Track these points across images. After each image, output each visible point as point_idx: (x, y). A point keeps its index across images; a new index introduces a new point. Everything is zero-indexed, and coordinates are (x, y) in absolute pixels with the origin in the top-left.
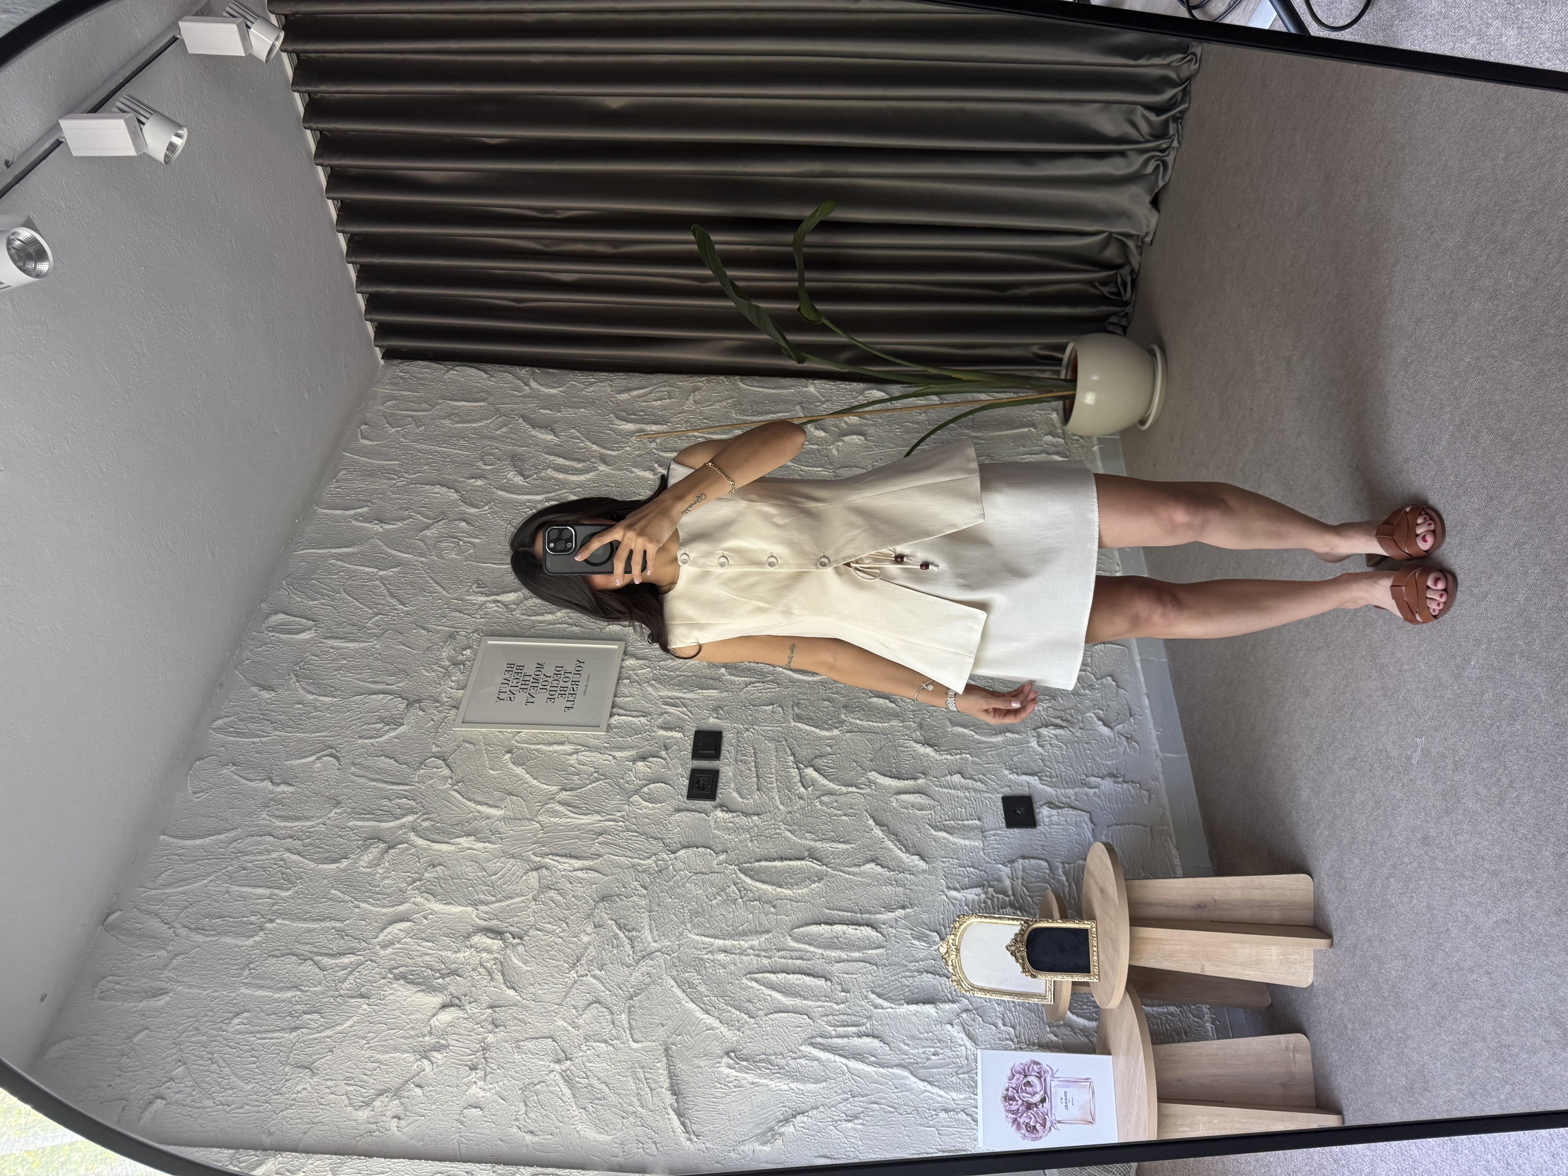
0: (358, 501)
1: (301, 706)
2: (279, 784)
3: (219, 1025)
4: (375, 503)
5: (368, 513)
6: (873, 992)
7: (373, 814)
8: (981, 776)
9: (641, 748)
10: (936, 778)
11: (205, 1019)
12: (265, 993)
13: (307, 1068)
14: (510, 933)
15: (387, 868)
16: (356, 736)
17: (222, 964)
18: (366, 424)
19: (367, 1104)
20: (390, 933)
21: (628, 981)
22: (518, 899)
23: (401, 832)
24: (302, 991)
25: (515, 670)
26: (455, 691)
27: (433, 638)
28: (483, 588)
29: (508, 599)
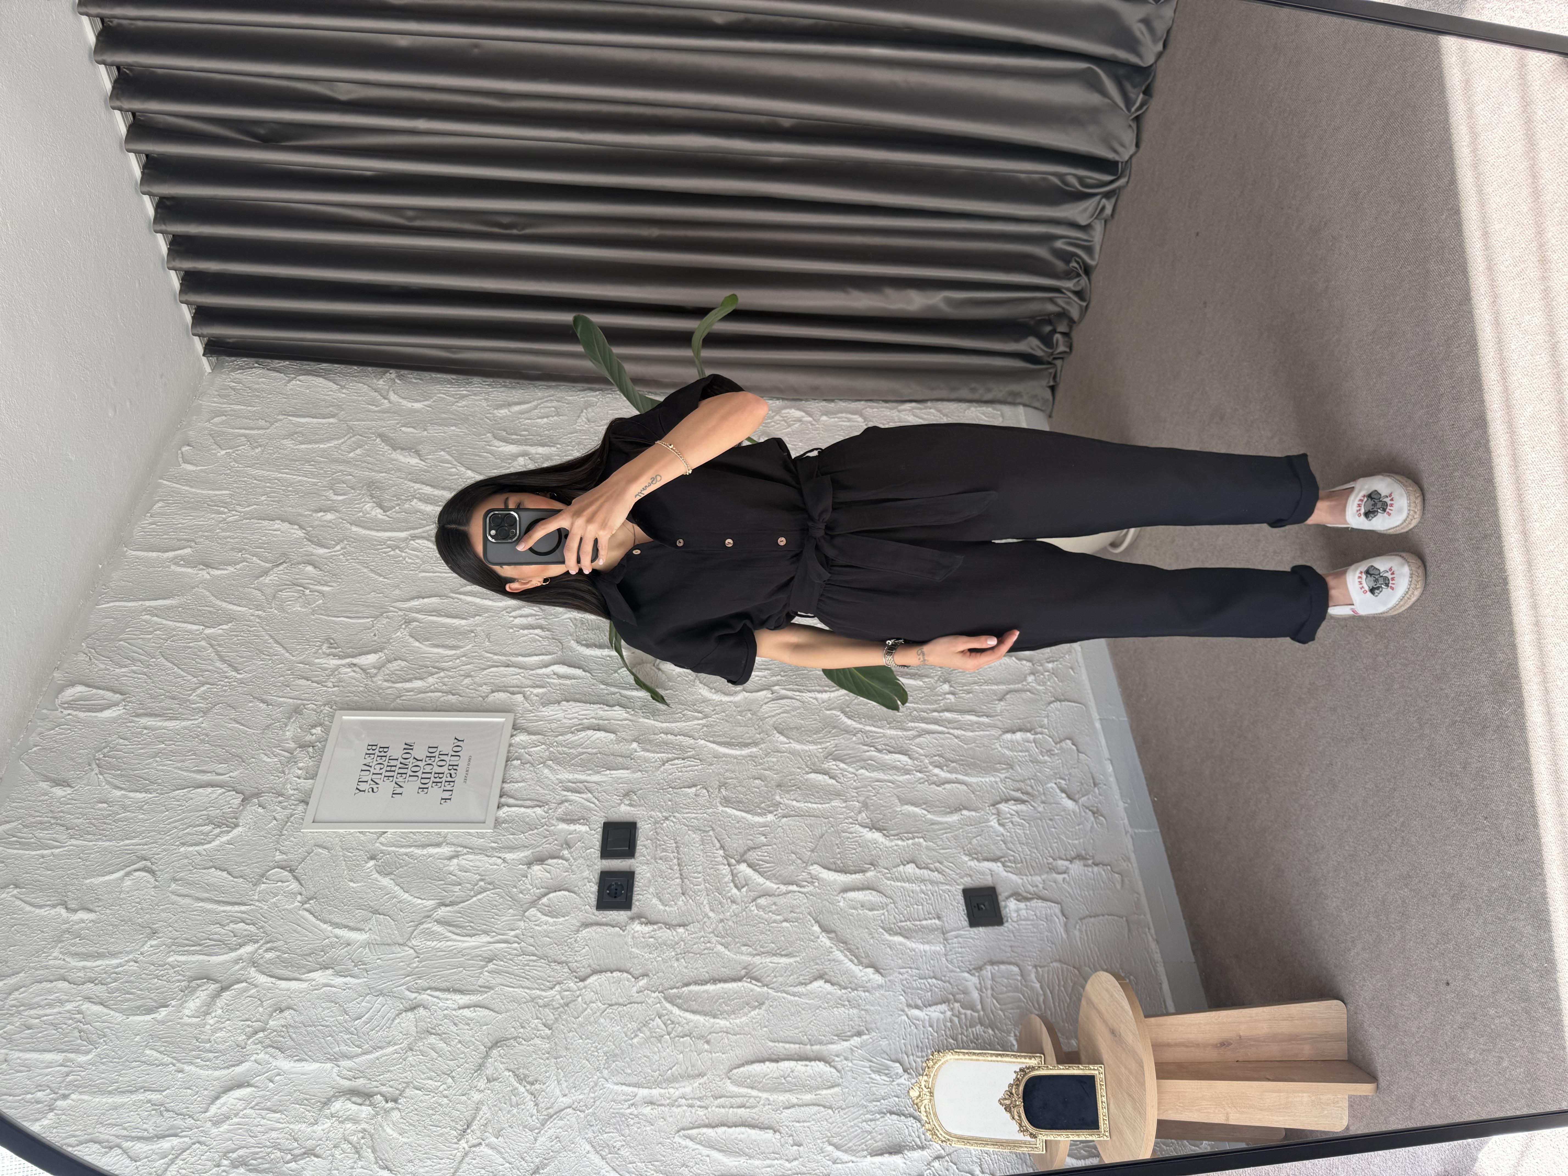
0: (178, 540)
1: (105, 805)
2: (76, 910)
4: (200, 543)
5: (191, 556)
6: (831, 1144)
7: (199, 945)
8: (937, 865)
9: (538, 847)
10: (886, 869)
14: (382, 1095)
15: (220, 1017)
16: (178, 843)
18: (188, 445)
20: (224, 1104)
21: (533, 1148)
22: (391, 1049)
23: (237, 967)
25: (377, 753)
26: (302, 780)
27: (274, 713)
28: (336, 648)
29: (366, 662)
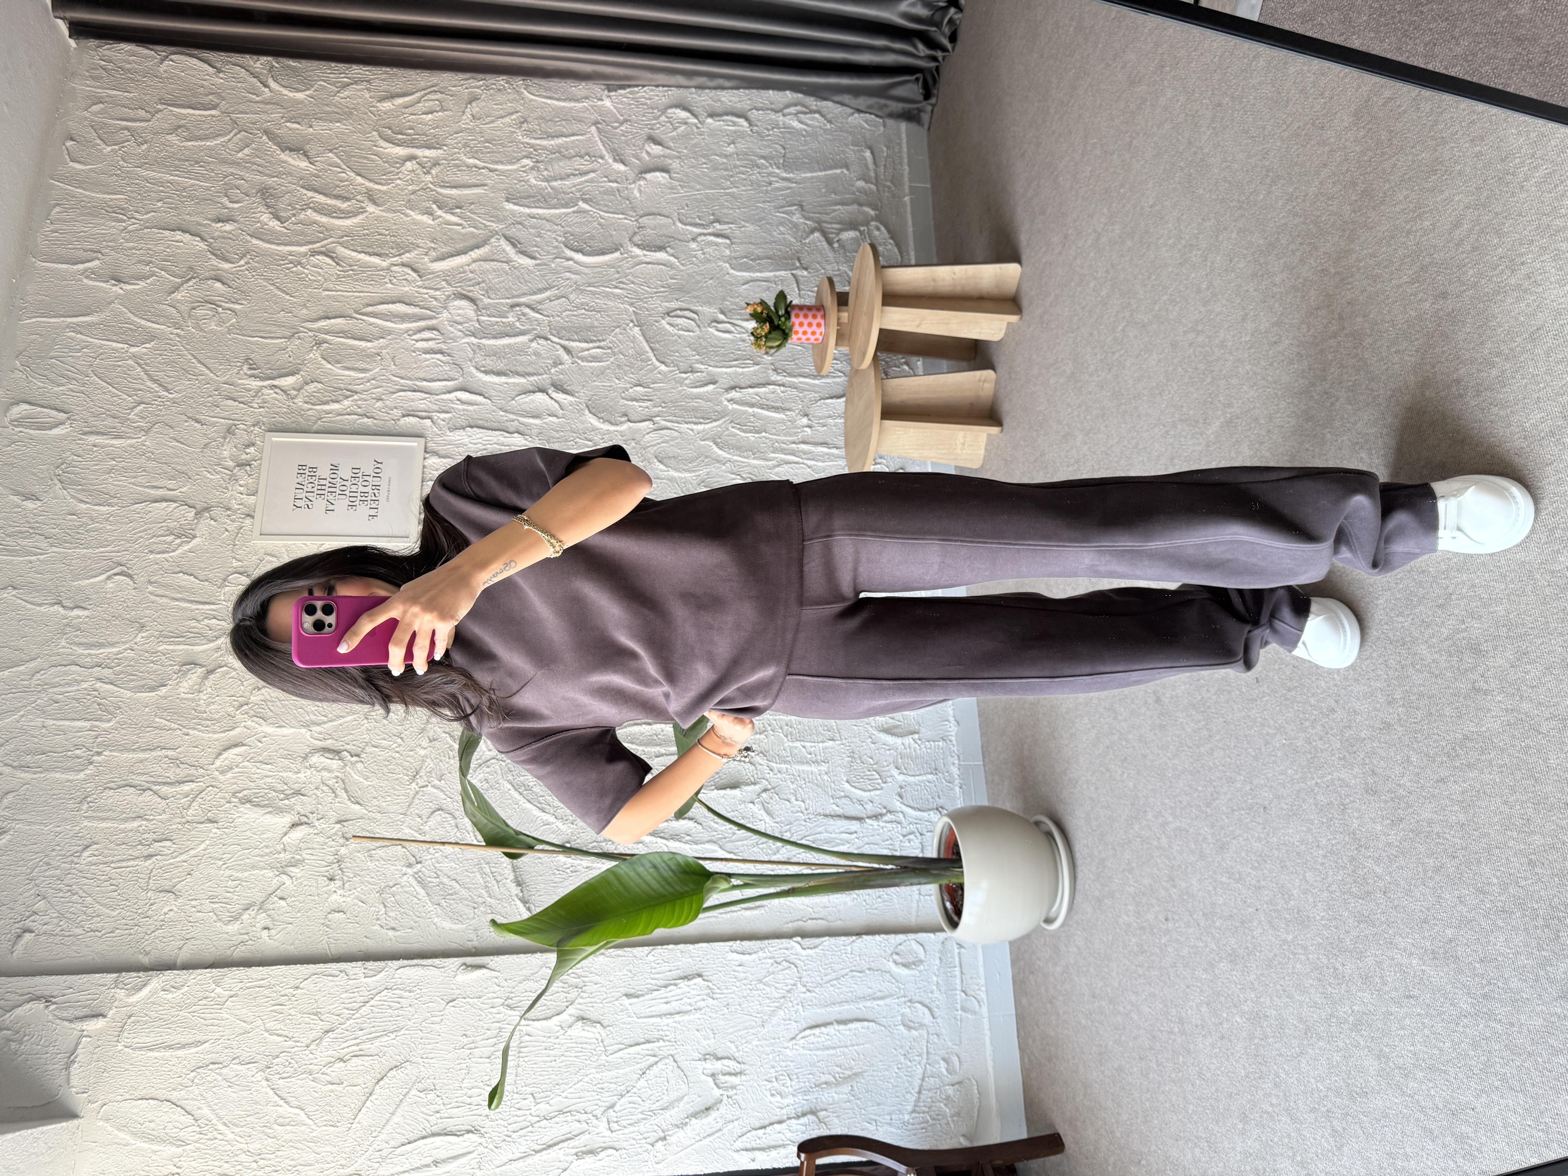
0: (85, 251)
1: (75, 517)
2: (72, 609)
3: (70, 859)
4: (106, 255)
5: (101, 268)
7: (183, 637)
11: (54, 853)
12: (109, 825)
13: (169, 892)
14: (347, 752)
15: (210, 694)
16: (146, 551)
17: (56, 799)
18: (72, 139)
19: (236, 919)
20: (226, 759)
22: (350, 718)
23: (217, 655)
24: (147, 820)
25: (308, 473)
26: (244, 496)
27: (209, 432)
28: (255, 369)
29: (286, 383)
